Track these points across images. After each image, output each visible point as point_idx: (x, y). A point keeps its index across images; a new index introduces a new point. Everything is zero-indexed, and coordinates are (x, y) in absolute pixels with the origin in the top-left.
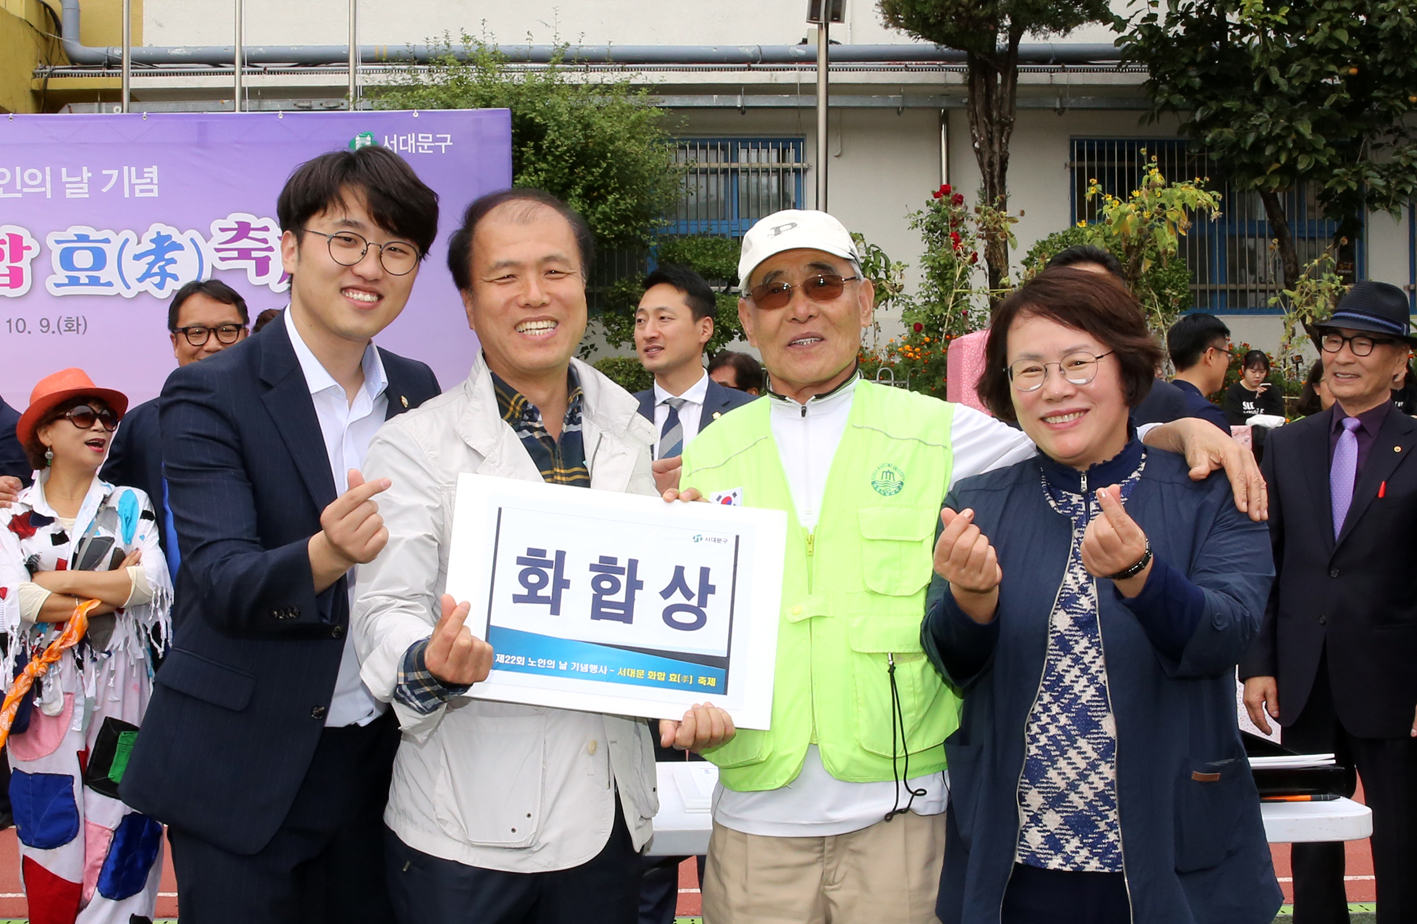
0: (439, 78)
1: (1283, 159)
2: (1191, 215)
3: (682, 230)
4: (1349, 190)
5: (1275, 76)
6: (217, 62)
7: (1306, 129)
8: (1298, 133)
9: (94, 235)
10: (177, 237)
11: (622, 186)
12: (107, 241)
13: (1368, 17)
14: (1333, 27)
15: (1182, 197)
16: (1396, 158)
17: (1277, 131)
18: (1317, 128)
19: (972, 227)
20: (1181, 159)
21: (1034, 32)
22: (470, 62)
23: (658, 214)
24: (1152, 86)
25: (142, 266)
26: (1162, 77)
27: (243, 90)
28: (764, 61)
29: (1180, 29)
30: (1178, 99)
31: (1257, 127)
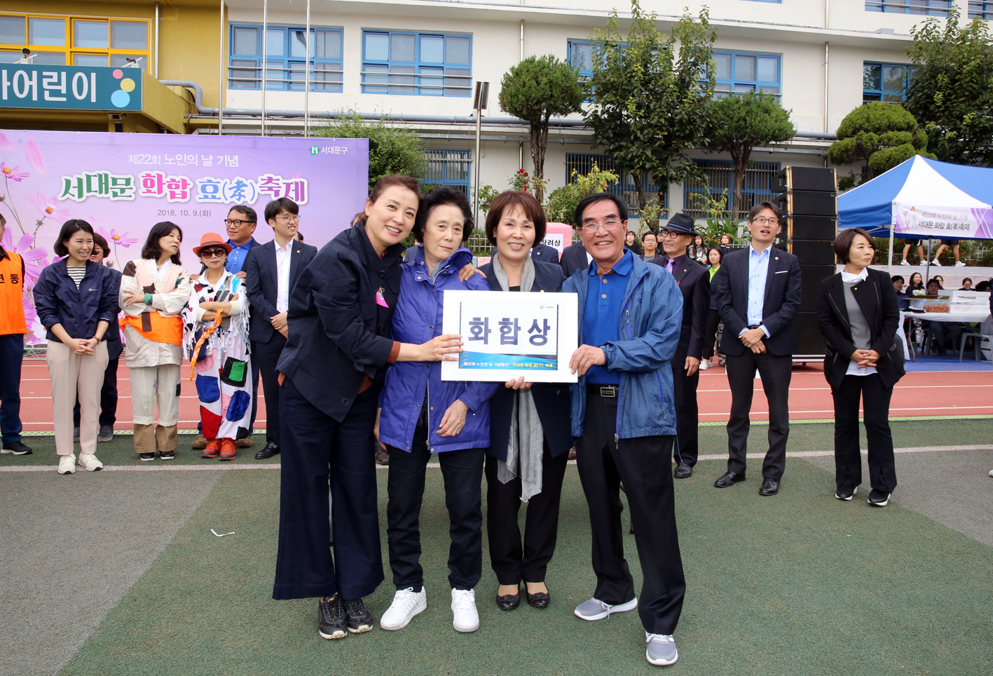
0: (339, 124)
1: (641, 164)
2: (608, 182)
3: (426, 182)
4: (663, 175)
5: (639, 134)
8: (646, 155)
9: (214, 180)
10: (245, 182)
11: (405, 166)
12: (219, 182)
13: (672, 114)
14: (659, 118)
15: (605, 176)
16: (680, 165)
17: (639, 154)
18: (653, 153)
19: (531, 185)
20: (605, 162)
21: (554, 115)
22: (351, 118)
23: (418, 177)
24: (595, 136)
25: (232, 192)
26: (599, 133)
27: (265, 126)
28: (457, 122)
29: (606, 116)
30: (605, 141)
31: (632, 152)
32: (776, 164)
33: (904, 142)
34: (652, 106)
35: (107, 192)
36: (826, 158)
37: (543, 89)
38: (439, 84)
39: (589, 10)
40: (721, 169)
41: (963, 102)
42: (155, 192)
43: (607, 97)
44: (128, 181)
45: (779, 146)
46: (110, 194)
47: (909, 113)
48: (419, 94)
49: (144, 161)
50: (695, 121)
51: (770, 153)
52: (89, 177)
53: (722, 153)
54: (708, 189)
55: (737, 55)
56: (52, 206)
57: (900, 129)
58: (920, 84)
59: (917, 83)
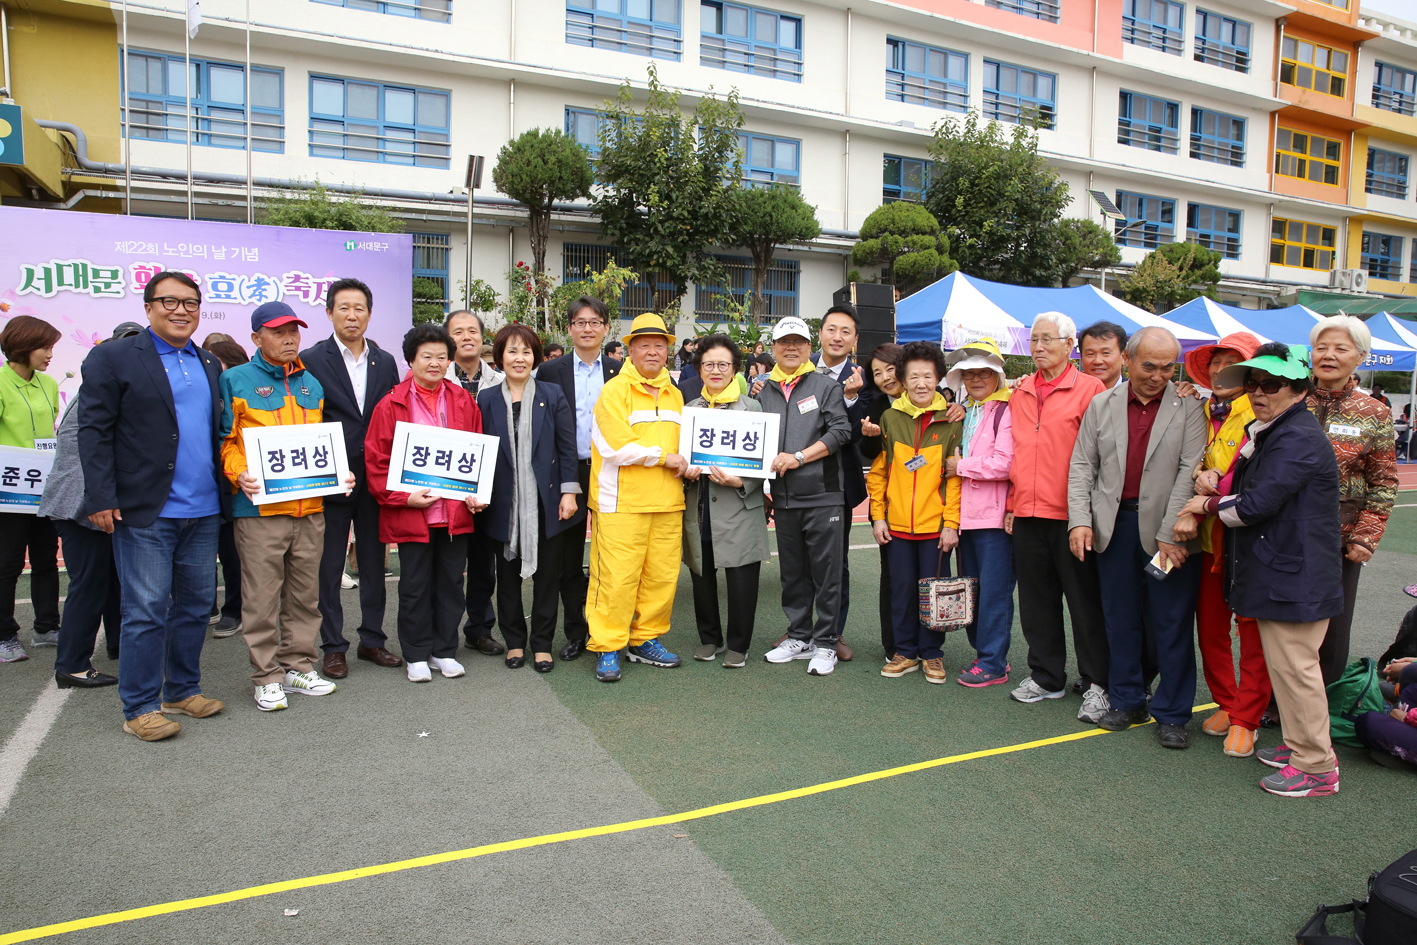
1: (660, 261)
2: (626, 282)
4: (683, 275)
5: (660, 228)
6: (165, 176)
8: (667, 251)
9: (228, 276)
10: (267, 280)
12: (234, 279)
14: (682, 210)
15: (623, 274)
17: (659, 249)
19: (532, 281)
20: (617, 256)
24: (603, 225)
25: (251, 291)
26: (608, 221)
27: (193, 193)
28: (436, 200)
29: (618, 202)
30: (616, 232)
31: (650, 247)
33: (929, 248)
34: (674, 196)
35: (86, 286)
36: (846, 257)
37: (551, 170)
38: (409, 150)
39: (592, 75)
43: (621, 182)
44: (115, 274)
45: (802, 244)
46: (91, 289)
47: (932, 216)
48: (385, 162)
49: (136, 250)
50: (721, 215)
51: (790, 250)
52: (60, 268)
53: (741, 249)
54: (730, 290)
55: (756, 138)
56: (8, 301)
57: (924, 233)
58: (941, 185)
59: (937, 183)
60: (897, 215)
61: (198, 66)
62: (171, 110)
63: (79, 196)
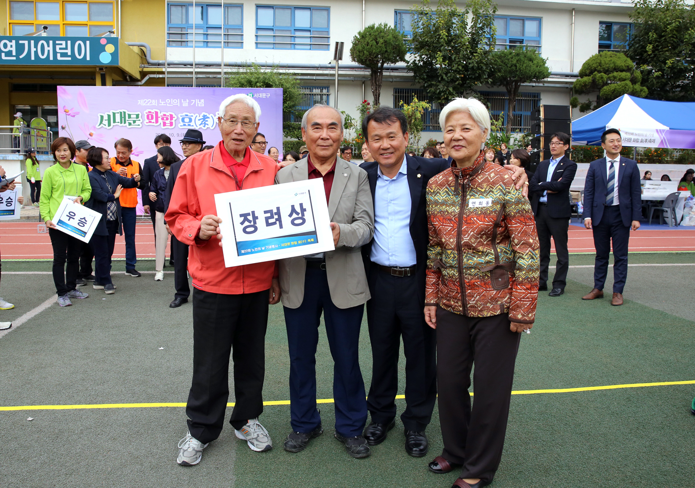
0: (244, 71)
1: (445, 96)
2: (424, 110)
5: (444, 77)
6: (185, 65)
7: (451, 89)
8: (449, 90)
9: (189, 115)
12: (192, 116)
13: (466, 63)
14: (458, 65)
15: (422, 105)
17: (444, 90)
18: (454, 89)
20: (422, 95)
21: (387, 63)
22: (251, 66)
24: (414, 77)
26: (417, 75)
27: (195, 72)
28: (321, 68)
29: (422, 63)
30: (421, 81)
31: (439, 88)
32: (537, 94)
33: (625, 80)
34: (453, 57)
35: (125, 123)
36: (571, 89)
37: (380, 47)
38: (308, 41)
40: (499, 97)
41: (667, 51)
42: (154, 123)
43: (423, 52)
44: (137, 116)
45: (539, 82)
46: (127, 124)
47: (629, 59)
48: (295, 49)
49: (147, 104)
50: (482, 67)
51: (533, 86)
52: (114, 114)
53: (500, 87)
55: (511, 19)
56: (93, 132)
57: (622, 71)
58: (638, 38)
59: (636, 37)
60: (603, 60)
61: (202, 7)
62: (189, 31)
63: (147, 78)
